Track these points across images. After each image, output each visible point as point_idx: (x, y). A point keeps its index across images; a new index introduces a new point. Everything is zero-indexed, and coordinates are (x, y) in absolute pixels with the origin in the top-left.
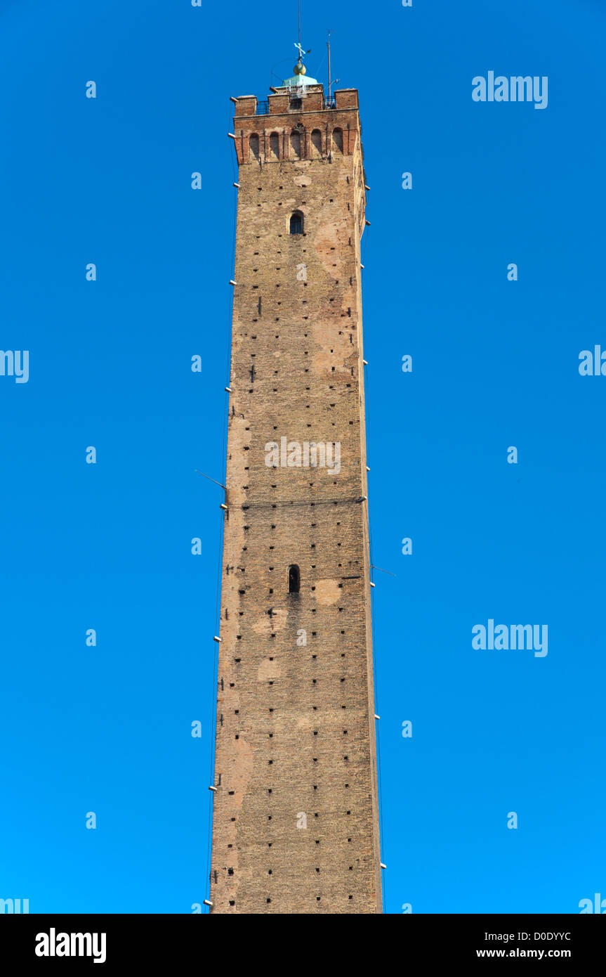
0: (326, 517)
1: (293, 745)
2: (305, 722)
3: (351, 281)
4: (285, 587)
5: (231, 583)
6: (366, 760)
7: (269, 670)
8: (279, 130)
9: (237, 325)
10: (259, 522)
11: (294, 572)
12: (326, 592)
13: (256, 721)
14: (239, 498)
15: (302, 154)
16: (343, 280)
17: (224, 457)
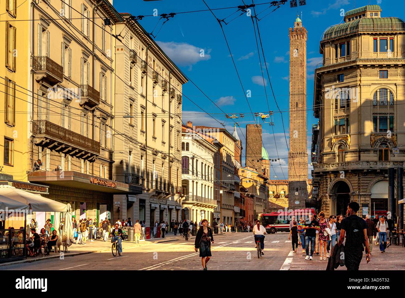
0: (300, 96)
1: (297, 124)
2: (298, 121)
3: (304, 61)
4: (296, 105)
5: (290, 104)
6: (304, 126)
7: (294, 115)
8: (295, 34)
9: (290, 67)
10: (293, 96)
11: (297, 103)
12: (300, 106)
13: (293, 121)
14: (291, 93)
15: (298, 38)
16: (303, 61)
17: (289, 87)
